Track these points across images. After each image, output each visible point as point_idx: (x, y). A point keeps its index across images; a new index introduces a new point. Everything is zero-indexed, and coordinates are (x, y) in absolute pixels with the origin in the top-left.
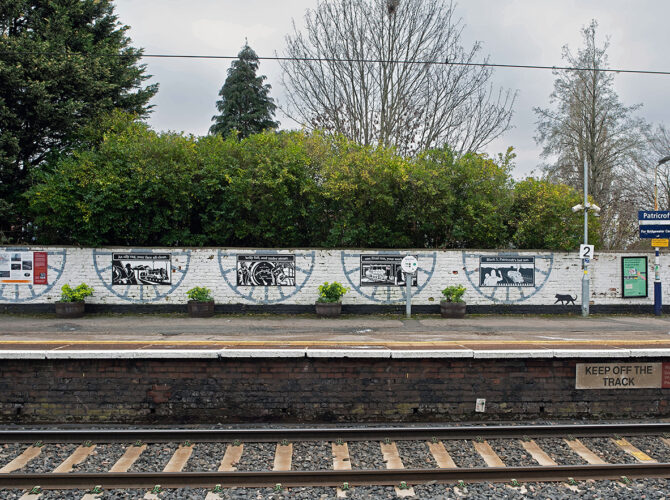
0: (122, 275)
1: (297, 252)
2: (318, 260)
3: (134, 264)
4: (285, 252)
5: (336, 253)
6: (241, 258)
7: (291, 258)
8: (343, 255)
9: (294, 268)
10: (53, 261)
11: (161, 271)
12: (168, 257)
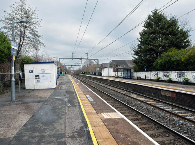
0: (165, 76)
1: (185, 72)
2: (188, 73)
3: (166, 74)
4: (183, 72)
5: (191, 72)
6: (177, 73)
7: (184, 73)
8: (192, 72)
9: (184, 75)
10: (158, 73)
11: (168, 75)
12: (169, 73)
